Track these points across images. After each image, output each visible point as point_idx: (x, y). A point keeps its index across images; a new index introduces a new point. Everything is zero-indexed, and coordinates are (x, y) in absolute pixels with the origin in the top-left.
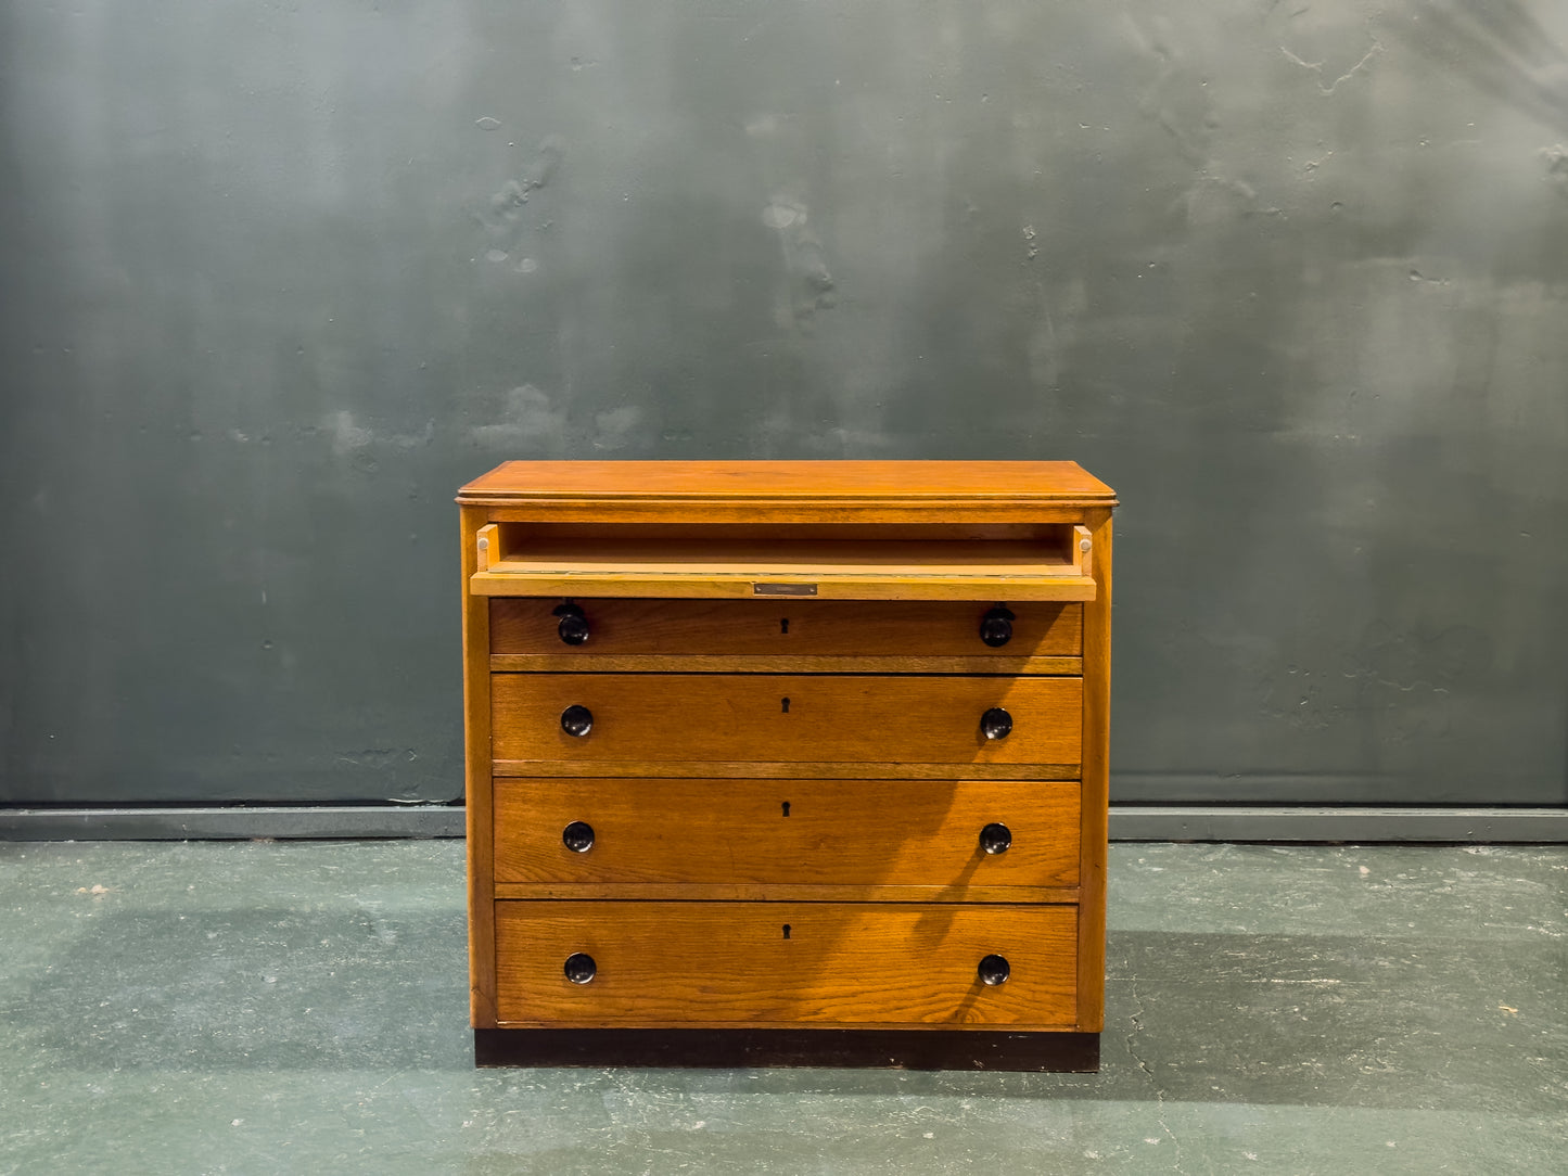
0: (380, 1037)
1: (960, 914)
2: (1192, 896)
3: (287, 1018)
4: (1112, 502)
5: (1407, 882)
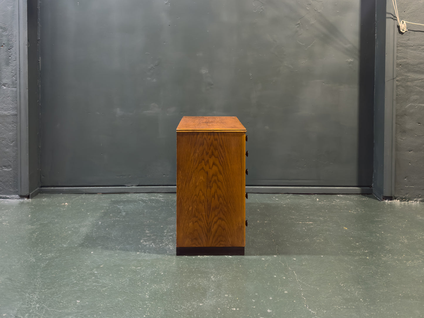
0: (121, 235)
3: (103, 231)
5: (326, 202)
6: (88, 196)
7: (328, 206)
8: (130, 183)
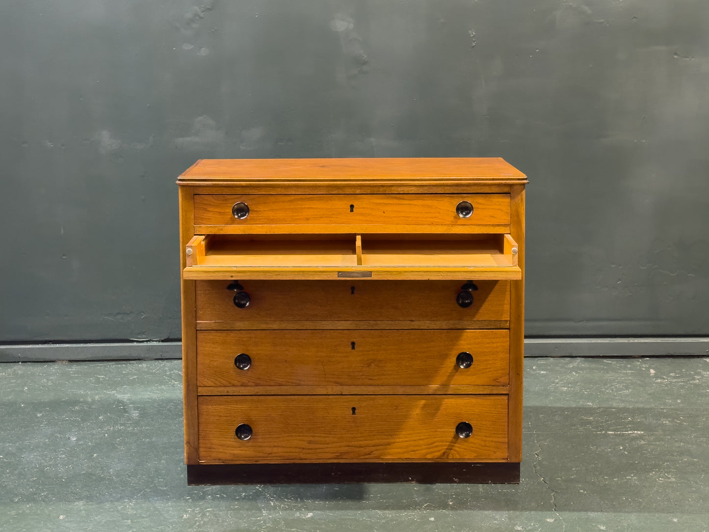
0: (135, 470)
1: (446, 400)
2: (563, 387)
3: (84, 460)
4: (525, 181)
5: (675, 377)
6: (31, 368)
7: (682, 387)
8: (143, 333)
